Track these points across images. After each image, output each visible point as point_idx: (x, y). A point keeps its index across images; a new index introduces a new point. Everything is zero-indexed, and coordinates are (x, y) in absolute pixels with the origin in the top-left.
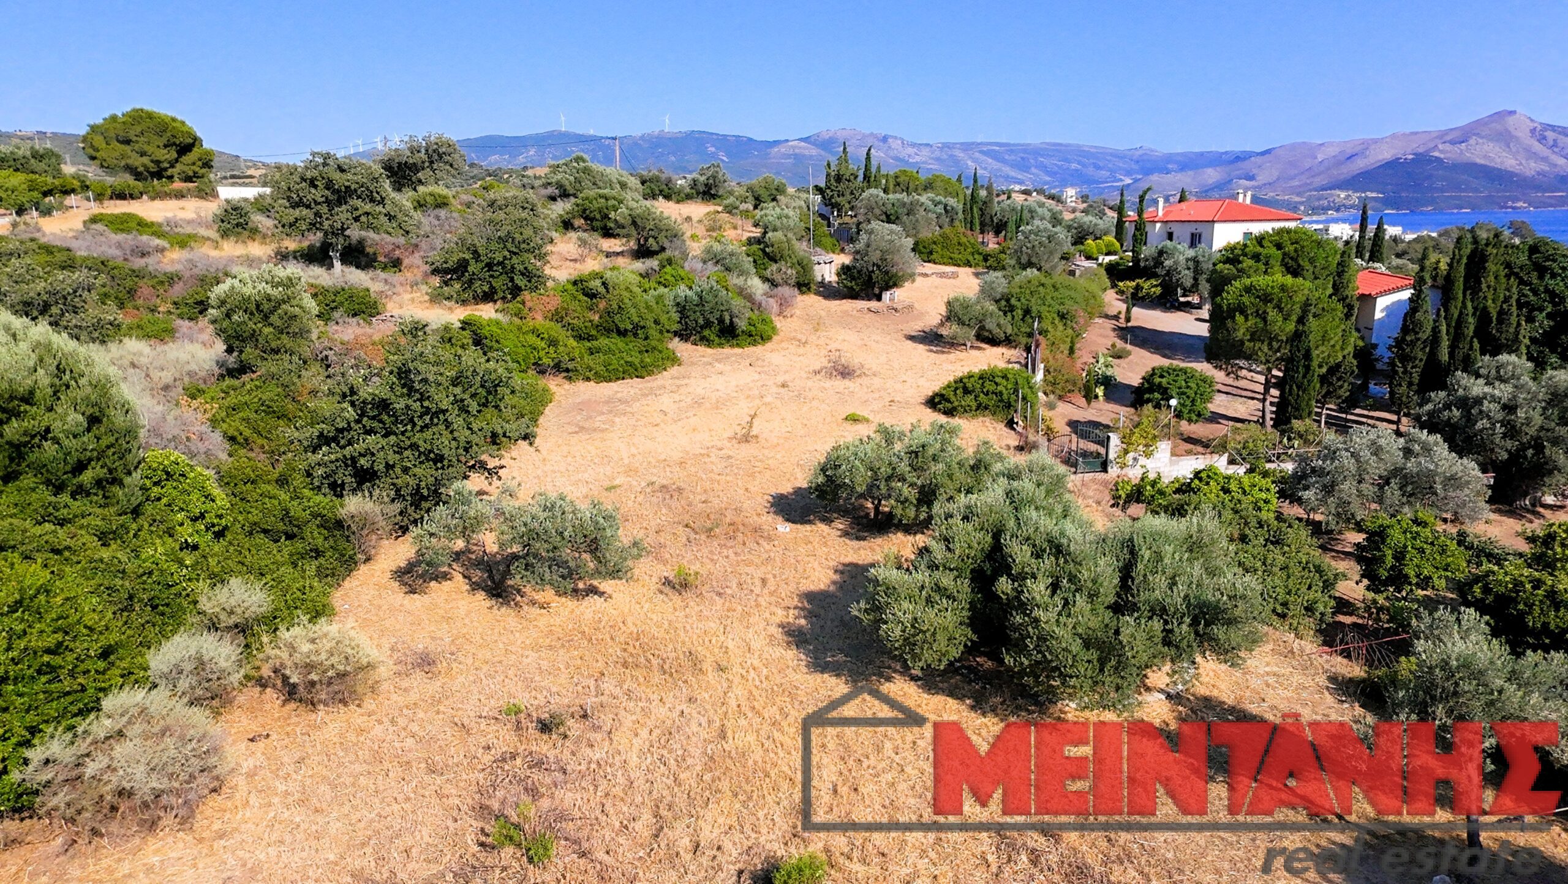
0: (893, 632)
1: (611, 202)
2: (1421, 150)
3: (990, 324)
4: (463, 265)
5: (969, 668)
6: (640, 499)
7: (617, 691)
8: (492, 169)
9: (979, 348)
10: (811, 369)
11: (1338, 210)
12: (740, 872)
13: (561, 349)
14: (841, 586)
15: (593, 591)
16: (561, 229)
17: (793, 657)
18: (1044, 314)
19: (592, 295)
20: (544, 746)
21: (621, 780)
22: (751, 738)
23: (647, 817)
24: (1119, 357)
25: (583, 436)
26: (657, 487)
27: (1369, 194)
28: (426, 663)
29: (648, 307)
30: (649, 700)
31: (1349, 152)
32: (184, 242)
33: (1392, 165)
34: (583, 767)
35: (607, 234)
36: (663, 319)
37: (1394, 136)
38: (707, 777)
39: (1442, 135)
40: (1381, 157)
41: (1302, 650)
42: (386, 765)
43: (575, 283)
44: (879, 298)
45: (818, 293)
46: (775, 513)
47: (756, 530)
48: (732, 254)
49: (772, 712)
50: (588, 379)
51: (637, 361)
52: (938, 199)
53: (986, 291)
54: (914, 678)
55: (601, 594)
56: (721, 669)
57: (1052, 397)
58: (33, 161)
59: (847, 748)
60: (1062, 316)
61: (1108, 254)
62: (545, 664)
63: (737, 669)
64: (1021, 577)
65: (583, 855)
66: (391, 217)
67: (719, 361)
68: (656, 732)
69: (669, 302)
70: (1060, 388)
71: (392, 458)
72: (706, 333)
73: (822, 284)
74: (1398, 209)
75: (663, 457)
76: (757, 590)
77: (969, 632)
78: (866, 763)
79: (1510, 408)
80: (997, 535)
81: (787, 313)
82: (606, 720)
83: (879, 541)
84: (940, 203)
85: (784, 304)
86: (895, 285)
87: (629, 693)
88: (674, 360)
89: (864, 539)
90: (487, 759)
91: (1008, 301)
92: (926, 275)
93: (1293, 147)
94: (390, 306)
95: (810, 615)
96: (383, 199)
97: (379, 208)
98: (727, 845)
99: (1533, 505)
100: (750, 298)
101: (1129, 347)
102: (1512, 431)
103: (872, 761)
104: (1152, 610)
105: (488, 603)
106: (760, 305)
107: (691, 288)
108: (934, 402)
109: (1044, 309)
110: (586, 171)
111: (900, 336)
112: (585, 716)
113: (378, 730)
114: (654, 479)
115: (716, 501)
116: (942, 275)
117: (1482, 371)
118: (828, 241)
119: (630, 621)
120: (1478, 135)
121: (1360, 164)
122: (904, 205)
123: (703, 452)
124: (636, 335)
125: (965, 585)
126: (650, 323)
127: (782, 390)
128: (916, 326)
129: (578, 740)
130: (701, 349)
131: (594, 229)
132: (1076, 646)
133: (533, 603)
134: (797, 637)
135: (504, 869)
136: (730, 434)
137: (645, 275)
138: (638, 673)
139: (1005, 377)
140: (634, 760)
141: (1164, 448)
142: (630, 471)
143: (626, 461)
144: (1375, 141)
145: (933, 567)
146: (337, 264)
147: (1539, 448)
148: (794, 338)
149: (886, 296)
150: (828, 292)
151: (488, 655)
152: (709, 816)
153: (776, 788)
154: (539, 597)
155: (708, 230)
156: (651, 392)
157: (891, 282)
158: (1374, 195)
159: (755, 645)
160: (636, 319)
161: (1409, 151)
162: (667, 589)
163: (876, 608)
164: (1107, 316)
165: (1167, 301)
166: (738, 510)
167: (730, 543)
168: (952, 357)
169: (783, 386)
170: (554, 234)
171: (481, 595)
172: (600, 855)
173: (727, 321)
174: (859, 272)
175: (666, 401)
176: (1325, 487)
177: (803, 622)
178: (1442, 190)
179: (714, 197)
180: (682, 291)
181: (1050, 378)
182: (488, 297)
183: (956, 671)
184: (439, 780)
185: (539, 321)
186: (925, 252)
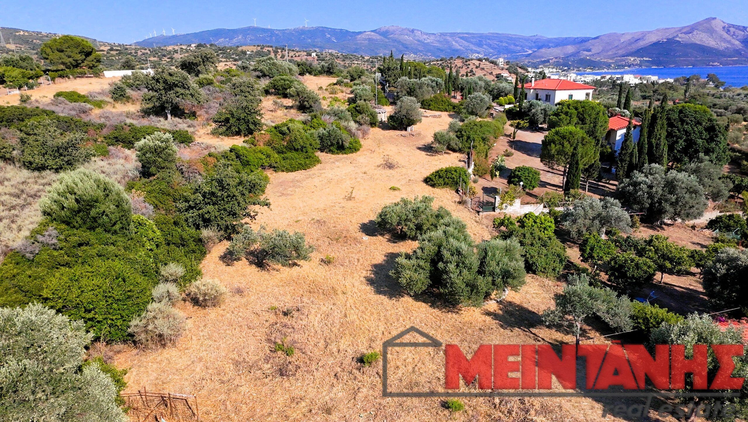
0: (403, 281)
1: (287, 82)
2: (670, 37)
3: (453, 144)
4: (227, 120)
5: (431, 292)
6: (309, 226)
7: (308, 301)
8: (221, 46)
9: (448, 153)
10: (376, 164)
11: (629, 66)
12: (353, 358)
13: (272, 159)
14: (387, 262)
15: (295, 264)
16: (264, 94)
17: (369, 289)
18: (476, 139)
19: (283, 134)
20: (285, 320)
21: (313, 331)
22: (355, 317)
23: (322, 342)
24: (508, 156)
25: (284, 198)
26: (315, 220)
27: (645, 59)
28: (239, 292)
29: (307, 139)
30: (320, 305)
31: (636, 37)
32: (99, 104)
33: (656, 44)
34: (300, 327)
35: (285, 96)
36: (313, 143)
37: (658, 30)
38: (341, 329)
39: (680, 30)
40: (651, 40)
41: (548, 285)
42: (234, 327)
43: (275, 128)
44: (406, 130)
45: (379, 127)
46: (363, 232)
47: (355, 239)
48: (342, 112)
49: (362, 308)
50: (283, 171)
51: (303, 163)
52: (433, 78)
53: (452, 127)
54: (411, 296)
55: (299, 265)
56: (344, 293)
57: (477, 177)
58: (20, 62)
59: (387, 320)
60: (484, 139)
61: (509, 104)
62: (282, 292)
63: (349, 293)
64: (446, 262)
65: (303, 353)
66: (192, 95)
67: (337, 161)
68: (323, 315)
69: (316, 136)
70: (479, 173)
71: (217, 214)
72: (332, 148)
73: (381, 122)
74: (658, 66)
75: (317, 207)
76: (356, 264)
77: (429, 280)
78: (393, 325)
79: (650, 187)
80: (439, 247)
81: (366, 137)
82: (306, 311)
83: (402, 243)
84: (434, 81)
85: (365, 133)
86: (413, 124)
87: (312, 302)
88: (319, 161)
89: (396, 243)
90: (267, 324)
91: (461, 132)
92: (427, 117)
93: (609, 35)
94: (197, 138)
95: (376, 273)
96: (189, 87)
97: (187, 92)
98: (349, 350)
99: (661, 224)
100: (349, 131)
101: (513, 151)
102: (651, 196)
103: (396, 324)
104: (490, 273)
105: (257, 269)
106: (354, 135)
107: (325, 129)
108: (427, 181)
109: (476, 136)
110: (274, 64)
111: (415, 148)
112: (298, 310)
113: (228, 315)
114: (314, 217)
115: (339, 227)
116: (434, 116)
117: (644, 171)
118: (384, 100)
119: (310, 275)
120: (697, 29)
121: (642, 44)
122: (418, 84)
123: (332, 204)
124: (302, 151)
125: (428, 265)
126: (308, 145)
127: (364, 175)
128: (422, 143)
129: (297, 318)
130: (330, 155)
131: (279, 94)
132: (463, 286)
133: (274, 269)
134: (370, 282)
135: (279, 357)
136: (343, 197)
137: (305, 123)
138: (316, 295)
139: (456, 171)
140: (316, 324)
141: (518, 202)
142: (304, 214)
143: (302, 209)
144: (649, 32)
145: (417, 258)
146: (169, 116)
147: (660, 203)
148: (369, 149)
149: (409, 129)
150: (384, 126)
151: (261, 289)
152: (342, 341)
153: (364, 333)
154: (276, 267)
155: (330, 94)
156: (310, 177)
157: (411, 123)
158: (647, 59)
159: (356, 284)
160: (302, 144)
161: (664, 37)
162: (323, 264)
163: (398, 273)
164: (506, 135)
165: (533, 127)
166: (348, 231)
167: (345, 245)
168: (436, 158)
169: (365, 173)
170: (262, 98)
171: (254, 266)
172: (309, 353)
173: (341, 143)
174: (397, 118)
175: (316, 181)
176: (573, 221)
177: (373, 276)
178: (680, 56)
179: (331, 73)
180: (321, 130)
181: (476, 168)
182: (238, 133)
183: (426, 293)
184: (253, 331)
185: (261, 146)
186: (426, 105)
